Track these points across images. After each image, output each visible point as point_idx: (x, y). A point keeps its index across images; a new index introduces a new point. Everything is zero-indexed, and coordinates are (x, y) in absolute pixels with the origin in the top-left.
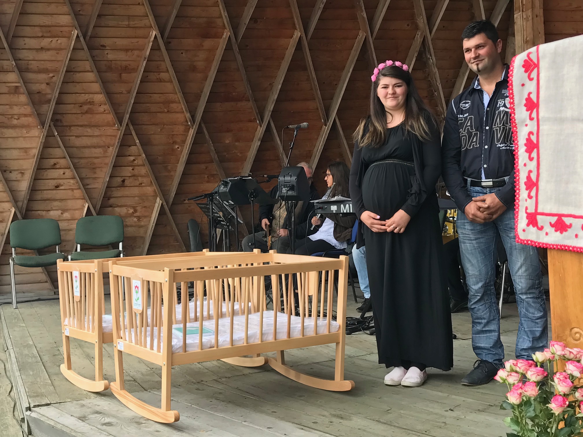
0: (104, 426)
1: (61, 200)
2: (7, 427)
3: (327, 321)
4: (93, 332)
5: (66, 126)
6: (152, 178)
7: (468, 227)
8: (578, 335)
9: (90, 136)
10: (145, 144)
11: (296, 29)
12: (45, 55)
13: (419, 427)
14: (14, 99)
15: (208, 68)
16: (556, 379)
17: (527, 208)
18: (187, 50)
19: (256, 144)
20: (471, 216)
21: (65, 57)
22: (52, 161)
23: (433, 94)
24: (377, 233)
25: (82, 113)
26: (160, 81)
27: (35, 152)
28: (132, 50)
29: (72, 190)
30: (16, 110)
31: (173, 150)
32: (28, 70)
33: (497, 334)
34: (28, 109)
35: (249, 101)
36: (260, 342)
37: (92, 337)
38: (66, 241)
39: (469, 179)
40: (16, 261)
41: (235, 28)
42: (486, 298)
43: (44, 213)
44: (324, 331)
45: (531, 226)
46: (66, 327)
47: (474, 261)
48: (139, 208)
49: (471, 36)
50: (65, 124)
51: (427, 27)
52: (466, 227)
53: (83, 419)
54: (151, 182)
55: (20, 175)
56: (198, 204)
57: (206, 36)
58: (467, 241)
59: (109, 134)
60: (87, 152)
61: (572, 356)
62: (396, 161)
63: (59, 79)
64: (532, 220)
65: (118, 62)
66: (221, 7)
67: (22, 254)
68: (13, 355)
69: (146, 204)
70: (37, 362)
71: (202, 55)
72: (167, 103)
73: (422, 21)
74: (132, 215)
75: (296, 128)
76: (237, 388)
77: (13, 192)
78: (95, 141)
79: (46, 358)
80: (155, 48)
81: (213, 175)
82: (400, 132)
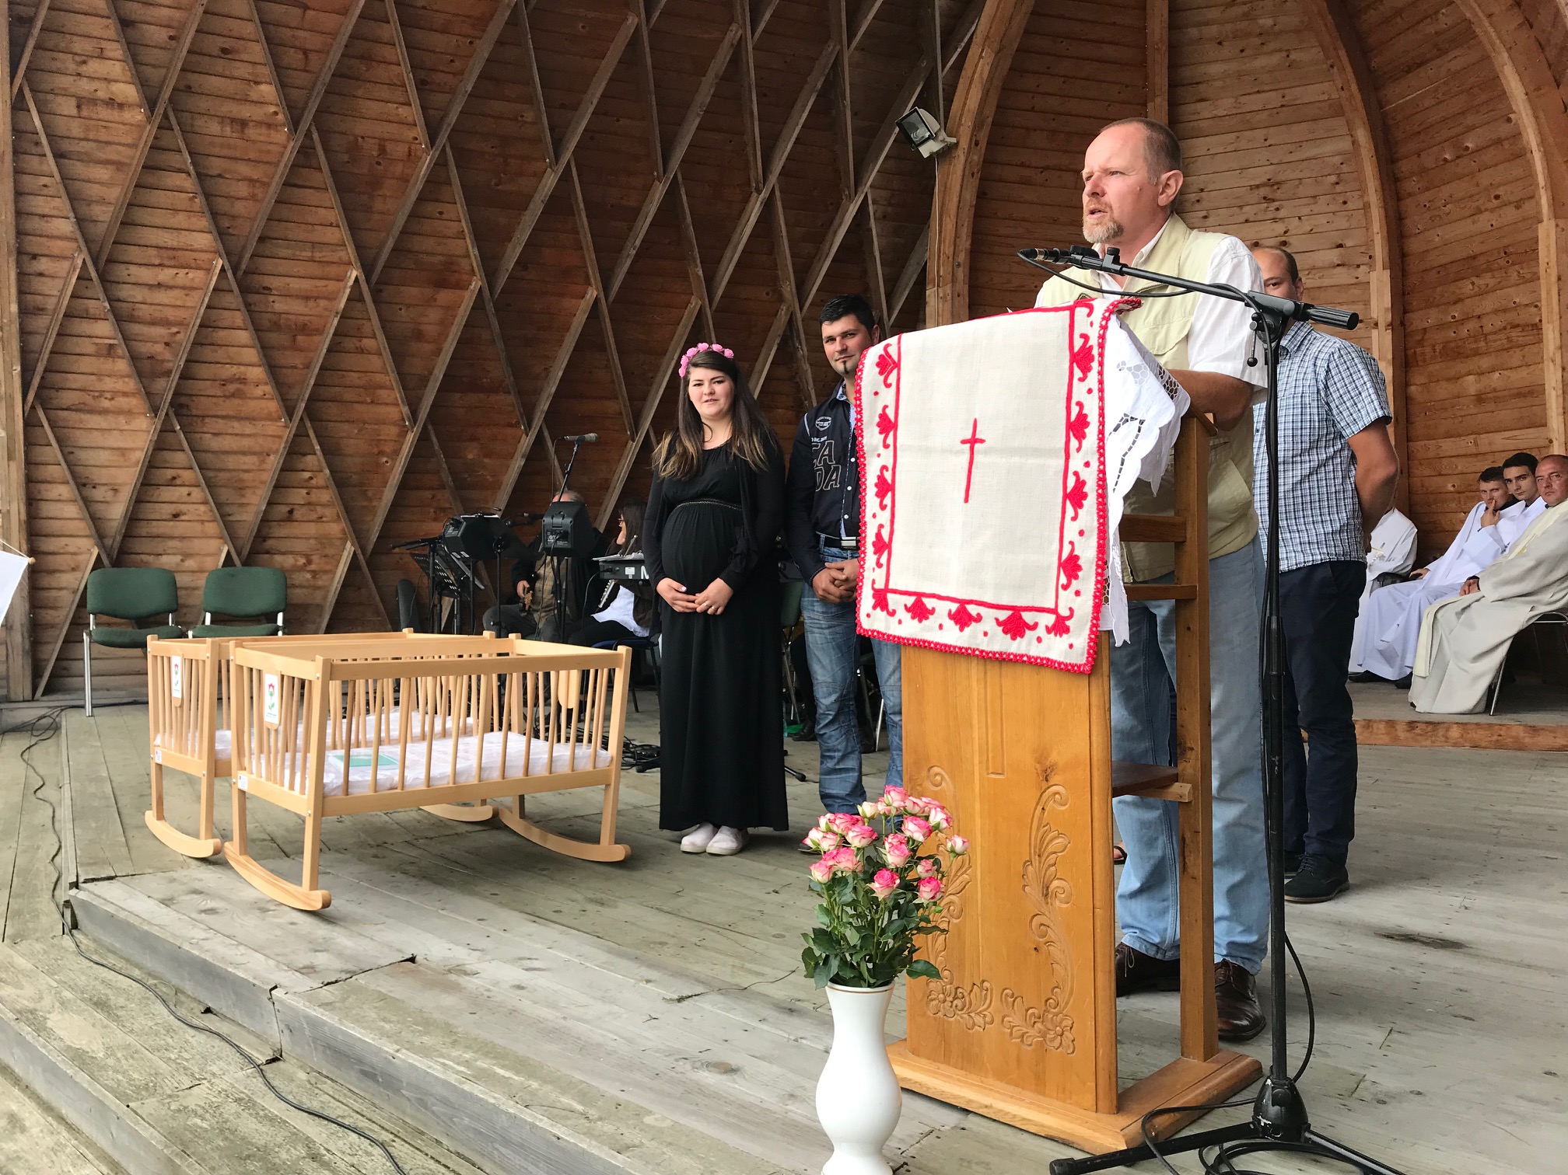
0: (203, 915)
1: (182, 538)
2: (38, 916)
3: (591, 750)
4: (200, 757)
5: (198, 416)
6: (338, 509)
7: (818, 608)
8: (938, 778)
9: (237, 435)
10: (331, 452)
11: (590, 284)
12: (163, 297)
13: (721, 918)
14: (107, 365)
15: (442, 336)
16: (887, 845)
17: (874, 582)
18: (408, 306)
19: (518, 463)
20: (821, 592)
21: (198, 302)
22: (170, 473)
23: (802, 404)
24: (680, 613)
25: (225, 396)
26: (362, 351)
27: (140, 456)
28: (316, 298)
29: (203, 522)
30: (109, 384)
31: (378, 465)
32: (133, 319)
33: (856, 774)
34: (131, 384)
35: (509, 393)
36: (476, 782)
37: (198, 767)
38: (187, 606)
39: (823, 536)
40: (94, 637)
41: (490, 275)
42: (842, 718)
43: (151, 559)
44: (585, 765)
45: (878, 609)
46: (157, 749)
47: (826, 661)
48: (315, 558)
49: (834, 318)
50: (195, 412)
51: (796, 301)
52: (816, 608)
53: (168, 903)
54: (338, 516)
55: (111, 493)
56: (413, 555)
57: (441, 283)
58: (816, 630)
59: (270, 433)
60: (231, 462)
61: (917, 810)
62: (715, 502)
63: (186, 337)
64: (881, 600)
65: (291, 317)
66: (468, 239)
67: (109, 625)
68: (67, 795)
69: (330, 551)
70: (107, 806)
71: (434, 315)
72: (372, 387)
73: (789, 289)
74: (303, 568)
75: (578, 441)
76: (442, 857)
77: (96, 522)
78: (246, 443)
79: (124, 801)
80: (355, 297)
81: (444, 510)
82: (722, 457)
